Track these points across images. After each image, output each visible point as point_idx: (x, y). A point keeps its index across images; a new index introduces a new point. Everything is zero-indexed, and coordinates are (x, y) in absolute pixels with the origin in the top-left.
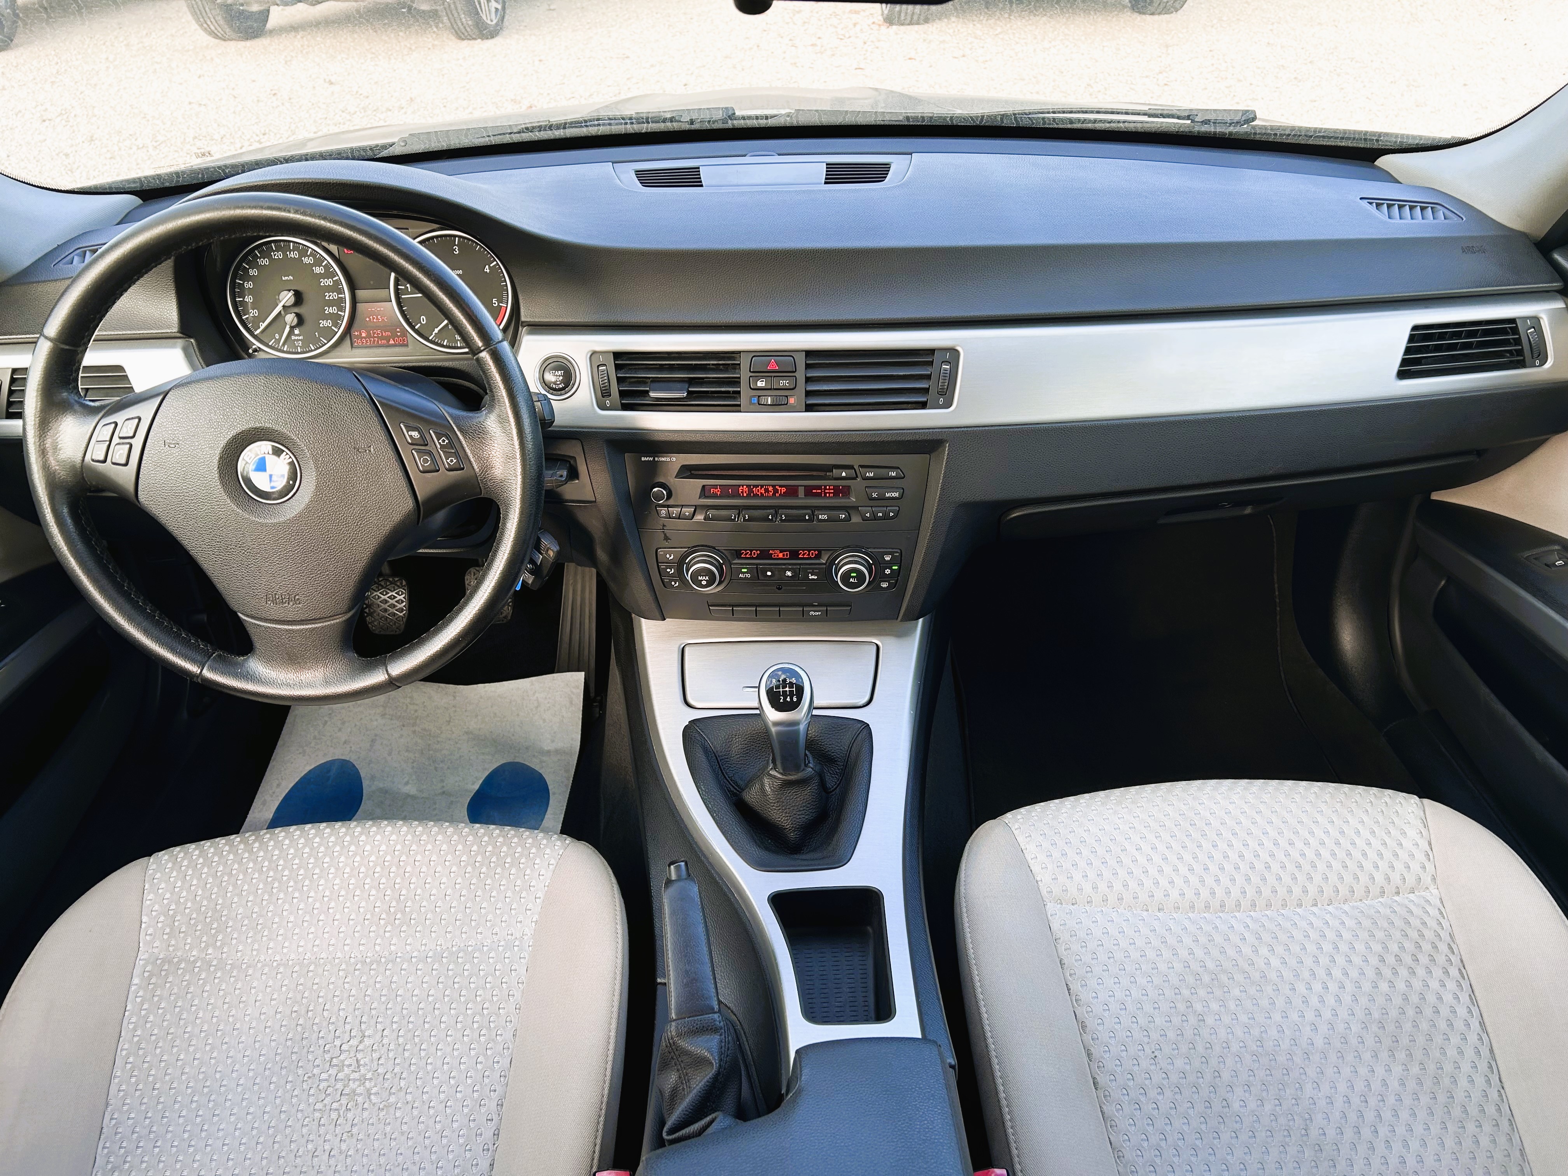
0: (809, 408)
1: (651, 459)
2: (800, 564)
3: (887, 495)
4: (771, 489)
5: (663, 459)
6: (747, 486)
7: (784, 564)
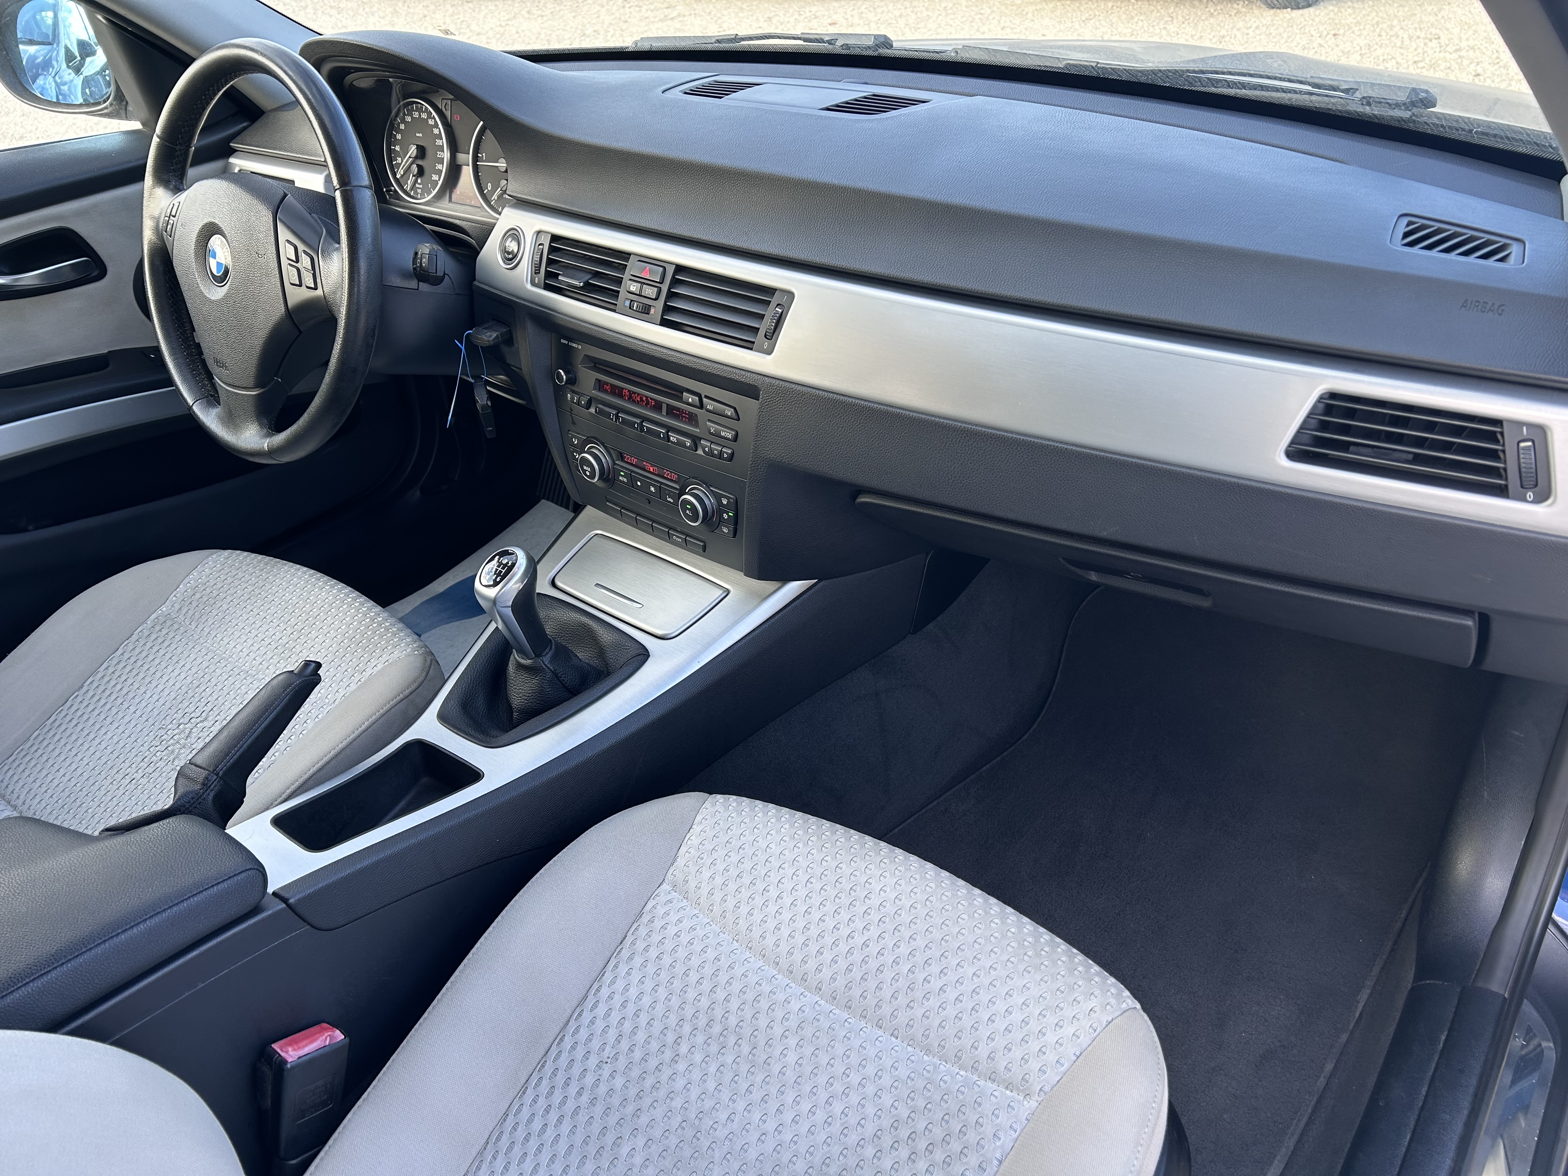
0: (665, 323)
1: (567, 342)
2: (662, 483)
3: (723, 434)
4: (644, 398)
5: (574, 345)
6: (629, 391)
7: (651, 479)
